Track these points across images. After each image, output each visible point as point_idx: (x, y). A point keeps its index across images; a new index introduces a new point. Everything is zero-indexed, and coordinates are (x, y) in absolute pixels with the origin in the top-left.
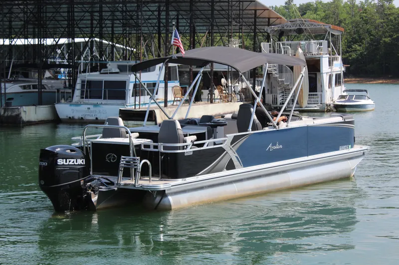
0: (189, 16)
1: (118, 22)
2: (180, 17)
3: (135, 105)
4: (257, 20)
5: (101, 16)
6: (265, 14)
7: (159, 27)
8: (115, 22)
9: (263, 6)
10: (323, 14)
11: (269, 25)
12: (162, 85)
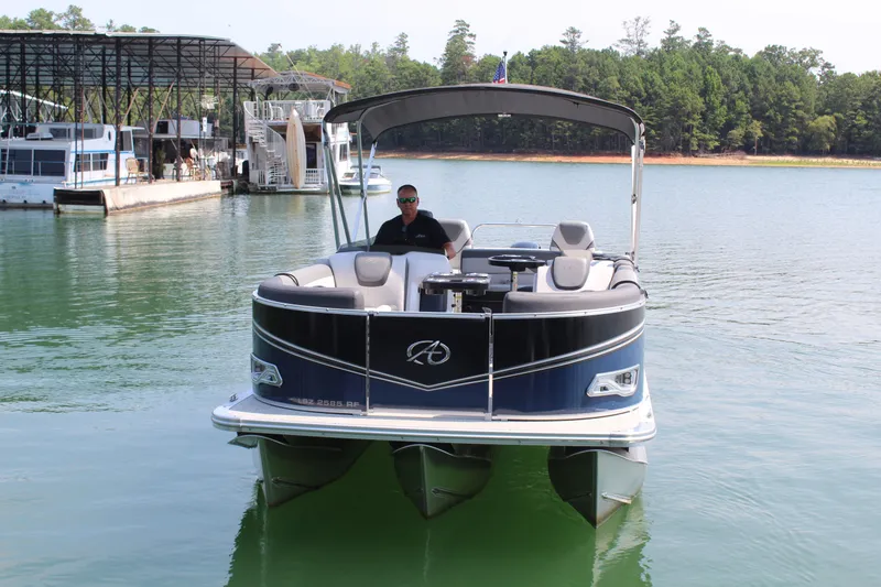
0: (148, 64)
1: (45, 68)
2: (133, 64)
3: (76, 184)
4: (238, 71)
5: (23, 59)
6: (248, 64)
7: (104, 77)
8: (41, 68)
9: (245, 52)
10: (318, 66)
11: (253, 78)
12: (112, 157)
